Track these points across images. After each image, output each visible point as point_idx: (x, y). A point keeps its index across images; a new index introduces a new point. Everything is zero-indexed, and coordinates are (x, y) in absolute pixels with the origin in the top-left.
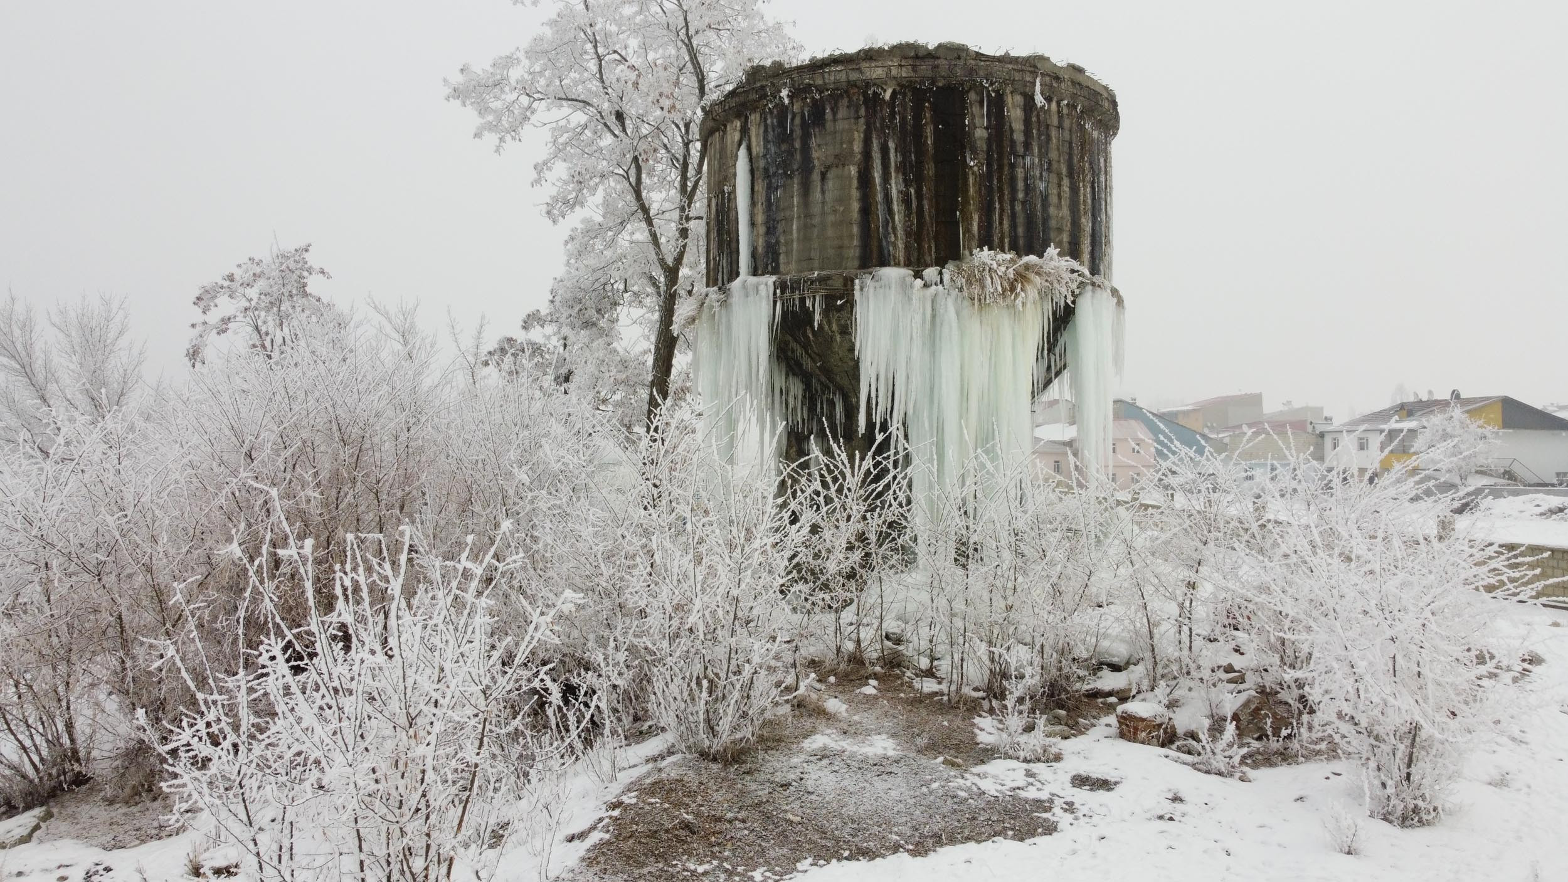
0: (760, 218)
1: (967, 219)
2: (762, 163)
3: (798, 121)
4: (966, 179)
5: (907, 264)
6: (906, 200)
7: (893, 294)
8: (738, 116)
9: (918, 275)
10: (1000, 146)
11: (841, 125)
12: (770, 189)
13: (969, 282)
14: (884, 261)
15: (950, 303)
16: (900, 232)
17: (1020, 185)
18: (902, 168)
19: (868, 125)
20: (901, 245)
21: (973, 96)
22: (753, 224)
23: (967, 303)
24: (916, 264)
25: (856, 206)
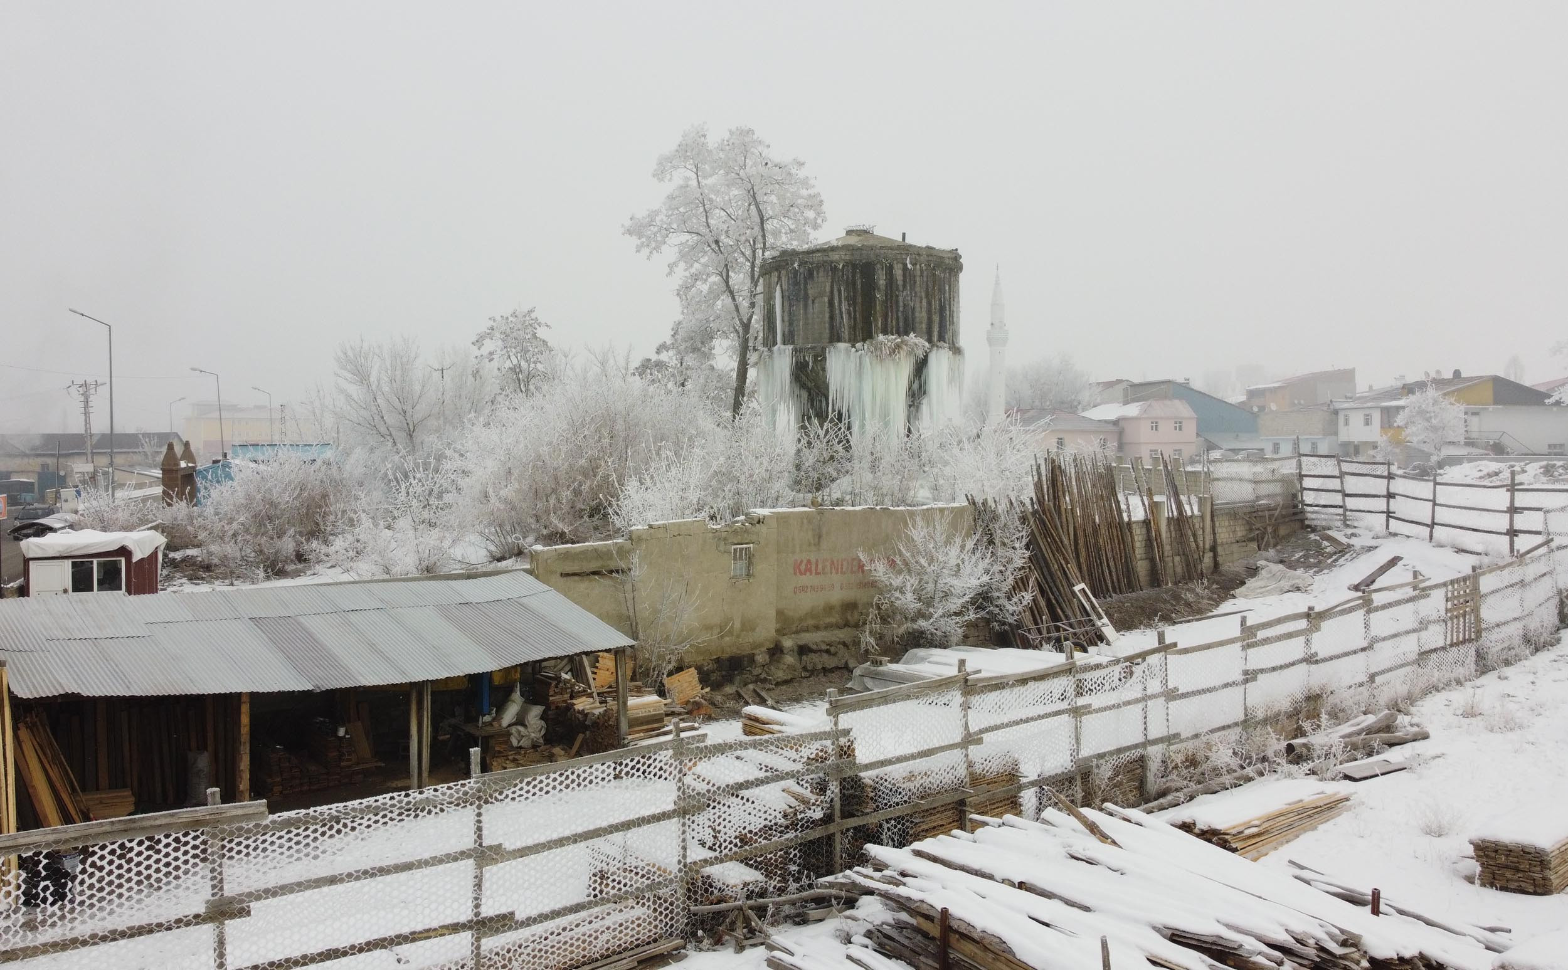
0: (786, 318)
1: (876, 320)
2: (787, 294)
3: (802, 276)
4: (875, 304)
5: (850, 341)
6: (849, 313)
7: (843, 355)
8: (777, 270)
9: (853, 346)
10: (891, 287)
11: (821, 279)
12: (791, 305)
13: (876, 349)
14: (839, 340)
15: (868, 360)
16: (846, 327)
17: (901, 304)
18: (847, 299)
19: (832, 279)
20: (847, 333)
21: (879, 266)
22: (783, 321)
23: (875, 358)
24: (853, 341)
25: (827, 315)
